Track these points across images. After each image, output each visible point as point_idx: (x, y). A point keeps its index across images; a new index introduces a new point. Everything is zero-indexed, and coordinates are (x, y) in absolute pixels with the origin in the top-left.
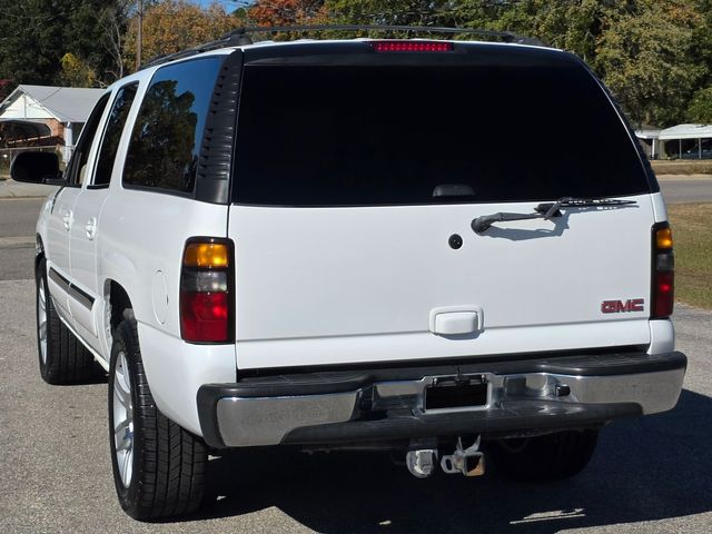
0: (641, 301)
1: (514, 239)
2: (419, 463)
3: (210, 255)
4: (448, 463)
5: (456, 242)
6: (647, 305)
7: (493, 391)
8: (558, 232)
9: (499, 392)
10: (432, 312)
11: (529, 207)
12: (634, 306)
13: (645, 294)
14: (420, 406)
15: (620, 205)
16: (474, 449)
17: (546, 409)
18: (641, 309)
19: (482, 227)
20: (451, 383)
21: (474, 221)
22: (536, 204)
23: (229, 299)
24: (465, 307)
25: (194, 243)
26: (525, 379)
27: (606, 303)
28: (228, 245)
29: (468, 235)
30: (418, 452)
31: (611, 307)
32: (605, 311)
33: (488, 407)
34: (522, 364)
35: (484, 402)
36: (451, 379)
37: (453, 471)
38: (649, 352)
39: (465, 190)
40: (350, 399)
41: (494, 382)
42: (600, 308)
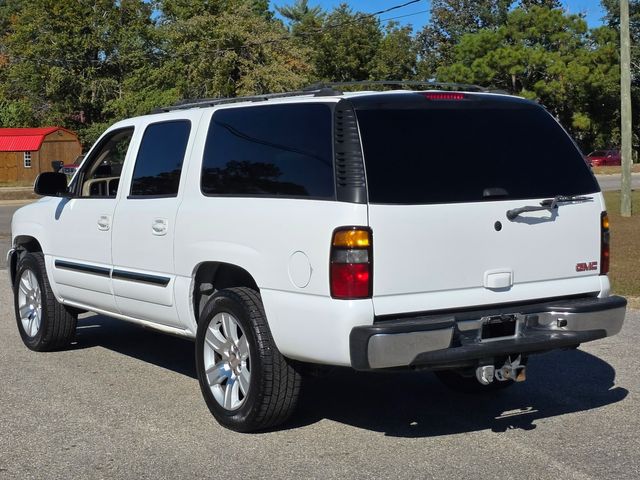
0: (595, 263)
1: (530, 224)
2: (485, 374)
3: (355, 239)
4: (499, 373)
5: (498, 226)
6: (599, 266)
7: (520, 325)
8: (553, 219)
9: (523, 327)
10: (486, 273)
11: (537, 202)
12: (592, 266)
13: (598, 259)
14: (479, 337)
15: (585, 200)
16: (516, 364)
17: (553, 336)
18: (596, 268)
19: (513, 216)
20: (499, 321)
21: (508, 212)
22: (541, 200)
23: (368, 268)
24: (505, 270)
25: (340, 231)
26: (537, 317)
27: (579, 265)
28: (368, 232)
29: (505, 222)
30: (484, 368)
31: (581, 267)
32: (578, 270)
33: (516, 336)
34: (536, 306)
35: (513, 334)
36: (499, 318)
37: (503, 379)
38: (599, 296)
39: (503, 192)
40: (448, 334)
41: (520, 319)
42: (575, 268)
